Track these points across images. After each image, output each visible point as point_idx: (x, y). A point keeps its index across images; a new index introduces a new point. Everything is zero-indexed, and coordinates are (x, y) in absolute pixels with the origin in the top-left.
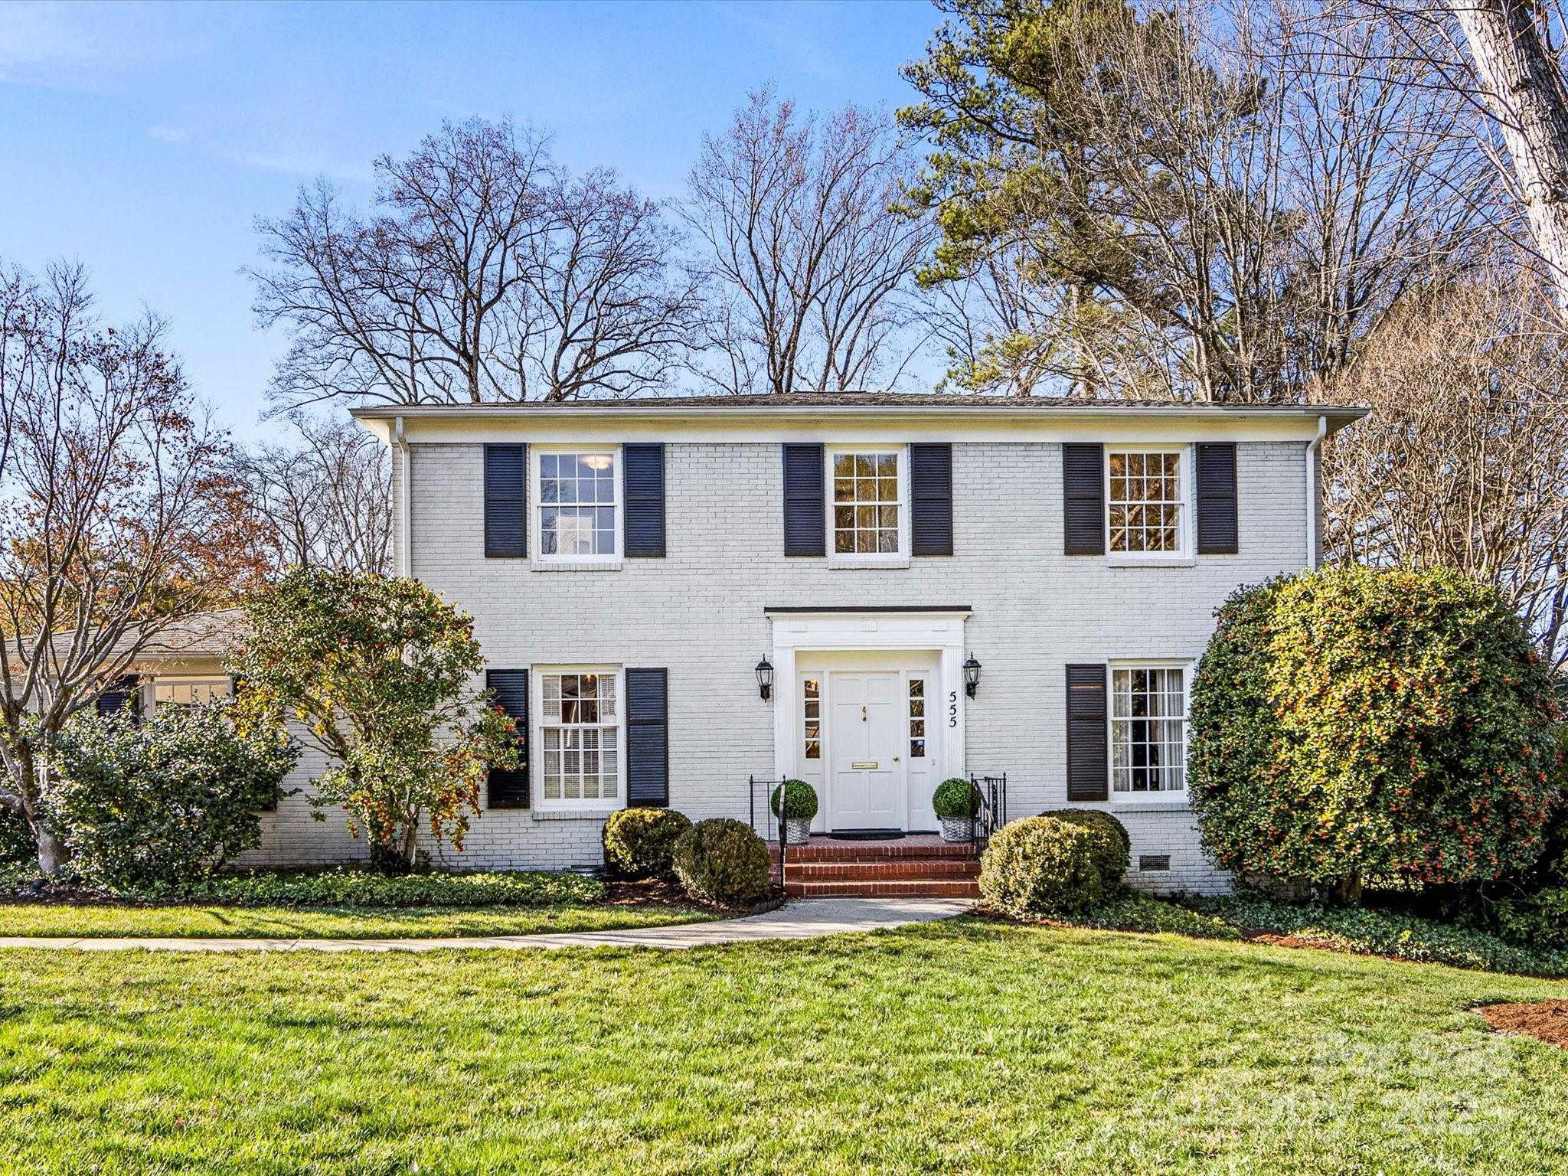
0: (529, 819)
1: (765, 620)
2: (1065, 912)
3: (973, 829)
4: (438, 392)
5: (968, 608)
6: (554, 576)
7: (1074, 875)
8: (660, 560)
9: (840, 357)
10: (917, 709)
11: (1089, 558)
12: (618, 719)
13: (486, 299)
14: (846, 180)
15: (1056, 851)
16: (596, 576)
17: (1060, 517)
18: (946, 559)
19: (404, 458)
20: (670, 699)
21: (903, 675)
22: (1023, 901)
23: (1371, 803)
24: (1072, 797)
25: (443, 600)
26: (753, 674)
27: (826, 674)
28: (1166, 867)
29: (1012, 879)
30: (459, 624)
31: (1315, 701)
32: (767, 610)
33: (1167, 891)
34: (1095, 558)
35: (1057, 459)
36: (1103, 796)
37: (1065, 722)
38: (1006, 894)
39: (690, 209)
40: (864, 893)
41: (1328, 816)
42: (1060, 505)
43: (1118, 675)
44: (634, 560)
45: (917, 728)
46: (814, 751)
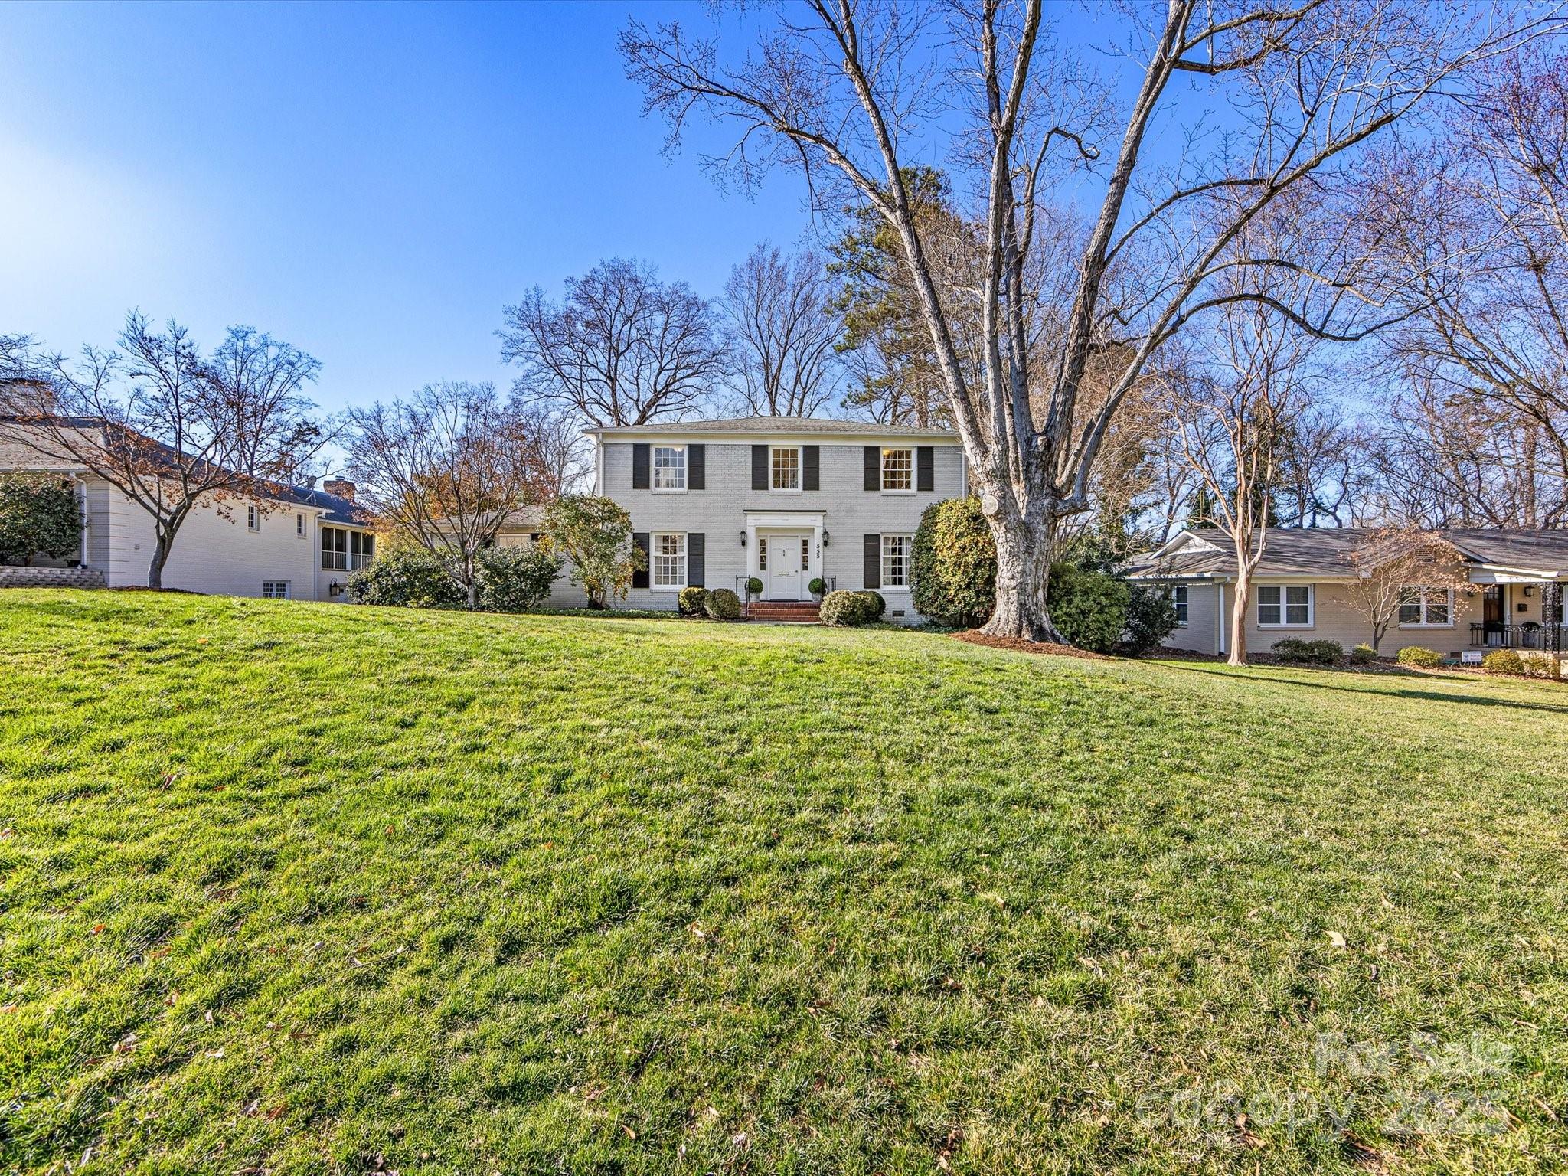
0: (649, 591)
1: (744, 515)
2: (850, 624)
4: (595, 396)
5: (825, 511)
6: (660, 496)
8: (703, 491)
9: (803, 379)
10: (805, 551)
11: (874, 492)
12: (685, 553)
13: (621, 350)
14: (807, 288)
16: (677, 497)
17: (862, 476)
18: (816, 491)
19: (602, 449)
20: (706, 546)
21: (800, 537)
22: (834, 620)
23: (968, 586)
24: (862, 585)
25: (619, 506)
26: (739, 536)
27: (768, 538)
28: (903, 615)
29: (830, 612)
30: (625, 515)
31: (949, 548)
32: (745, 511)
33: (903, 624)
34: (876, 492)
35: (862, 451)
36: (878, 586)
37: (863, 557)
38: (828, 618)
39: (726, 302)
41: (952, 592)
42: (862, 471)
43: (886, 539)
44: (692, 490)
45: (805, 559)
46: (763, 567)
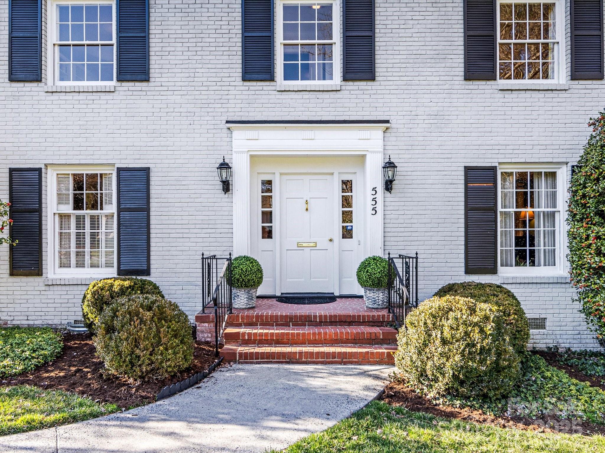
0: (42, 284)
1: (226, 131)
3: (389, 298)
5: (387, 122)
6: (63, 96)
7: (497, 362)
8: (145, 84)
10: (347, 202)
11: (484, 82)
12: (111, 208)
15: (476, 336)
16: (95, 96)
17: (461, 50)
18: (370, 83)
20: (153, 192)
21: (336, 175)
22: (440, 385)
24: (468, 271)
26: (216, 173)
27: (277, 176)
28: (544, 327)
29: (430, 363)
32: (228, 122)
33: (544, 346)
34: (489, 83)
35: (459, 5)
36: (494, 271)
37: (463, 212)
40: (291, 359)
42: (461, 41)
43: (505, 175)
44: (124, 84)
45: (347, 217)
46: (267, 233)
